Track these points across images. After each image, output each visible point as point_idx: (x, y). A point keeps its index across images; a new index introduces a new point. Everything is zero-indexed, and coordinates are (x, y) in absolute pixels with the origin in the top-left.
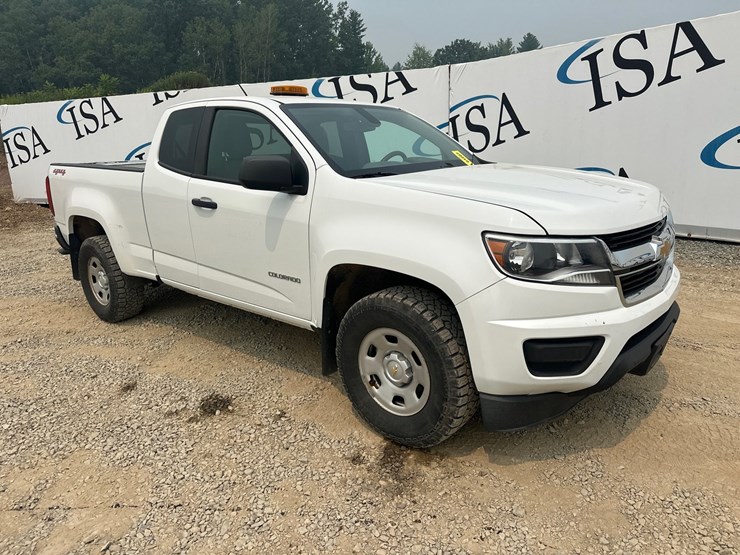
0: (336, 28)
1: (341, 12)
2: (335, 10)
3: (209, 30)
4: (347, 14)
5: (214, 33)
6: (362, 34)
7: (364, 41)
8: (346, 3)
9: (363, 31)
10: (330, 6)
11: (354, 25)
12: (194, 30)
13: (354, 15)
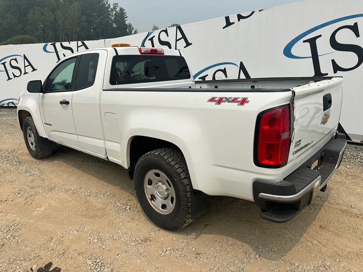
0: (112, 16)
1: (115, 8)
2: (112, 7)
3: (42, 14)
4: (118, 9)
5: (45, 15)
6: (126, 19)
7: (127, 23)
8: (117, 4)
9: (126, 18)
10: (109, 5)
11: (121, 15)
12: (34, 14)
13: (122, 10)
